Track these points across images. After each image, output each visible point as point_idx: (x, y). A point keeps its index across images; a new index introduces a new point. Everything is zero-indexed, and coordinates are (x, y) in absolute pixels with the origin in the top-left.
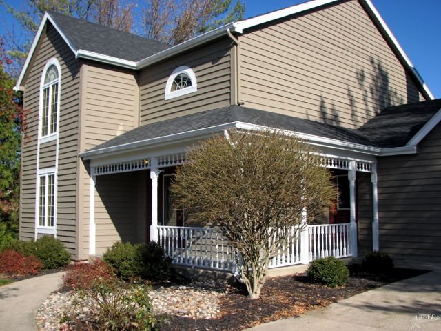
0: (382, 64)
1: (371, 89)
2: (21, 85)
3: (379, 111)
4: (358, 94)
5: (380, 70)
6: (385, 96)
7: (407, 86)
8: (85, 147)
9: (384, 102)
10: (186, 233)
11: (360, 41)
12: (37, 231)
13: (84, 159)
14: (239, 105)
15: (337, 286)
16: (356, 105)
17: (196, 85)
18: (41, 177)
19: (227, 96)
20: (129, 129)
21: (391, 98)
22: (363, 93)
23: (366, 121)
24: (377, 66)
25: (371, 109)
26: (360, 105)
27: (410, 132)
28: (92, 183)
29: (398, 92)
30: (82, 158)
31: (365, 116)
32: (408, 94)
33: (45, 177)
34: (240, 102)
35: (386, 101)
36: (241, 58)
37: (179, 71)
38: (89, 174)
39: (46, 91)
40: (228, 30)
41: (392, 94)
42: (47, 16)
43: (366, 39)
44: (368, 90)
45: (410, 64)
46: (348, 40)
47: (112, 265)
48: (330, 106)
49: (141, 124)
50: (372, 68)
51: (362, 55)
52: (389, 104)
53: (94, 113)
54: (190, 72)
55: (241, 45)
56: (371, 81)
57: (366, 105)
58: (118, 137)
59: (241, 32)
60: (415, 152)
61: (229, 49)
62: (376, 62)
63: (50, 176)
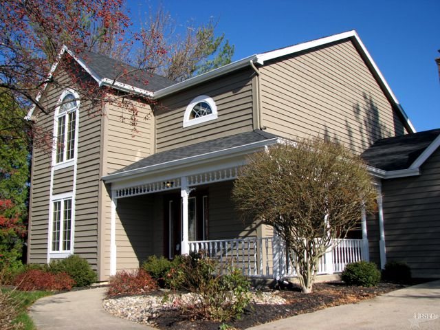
0: (373, 100)
1: (365, 121)
2: (32, 114)
3: (372, 143)
4: (354, 126)
5: (372, 105)
6: (377, 129)
7: (394, 121)
8: (107, 171)
9: (375, 134)
10: (221, 246)
11: (356, 79)
12: (49, 257)
13: (106, 182)
14: (261, 129)
15: (371, 285)
16: (354, 135)
17: (217, 113)
18: (55, 204)
19: (250, 122)
20: (146, 156)
21: (382, 131)
22: (359, 125)
23: (362, 151)
24: (369, 101)
25: (366, 140)
26: (356, 136)
27: (409, 158)
28: (113, 206)
29: (387, 126)
30: (104, 181)
31: (361, 146)
32: (395, 128)
33: (60, 203)
34: (262, 127)
35: (377, 133)
36: (262, 88)
37: (198, 100)
38: (111, 197)
39: (62, 119)
40: (251, 61)
41: (382, 127)
42: (65, 48)
43: (360, 77)
44: (363, 122)
45: (396, 101)
46: (345, 76)
47: (151, 277)
48: (332, 136)
49: (157, 151)
50: (365, 103)
51: (357, 91)
52: (380, 136)
53: (116, 139)
54: (210, 101)
55: (261, 76)
56: (365, 115)
57: (362, 136)
58: (137, 163)
59: (262, 63)
60: (418, 174)
61: (251, 79)
62: (368, 97)
63: (66, 202)
